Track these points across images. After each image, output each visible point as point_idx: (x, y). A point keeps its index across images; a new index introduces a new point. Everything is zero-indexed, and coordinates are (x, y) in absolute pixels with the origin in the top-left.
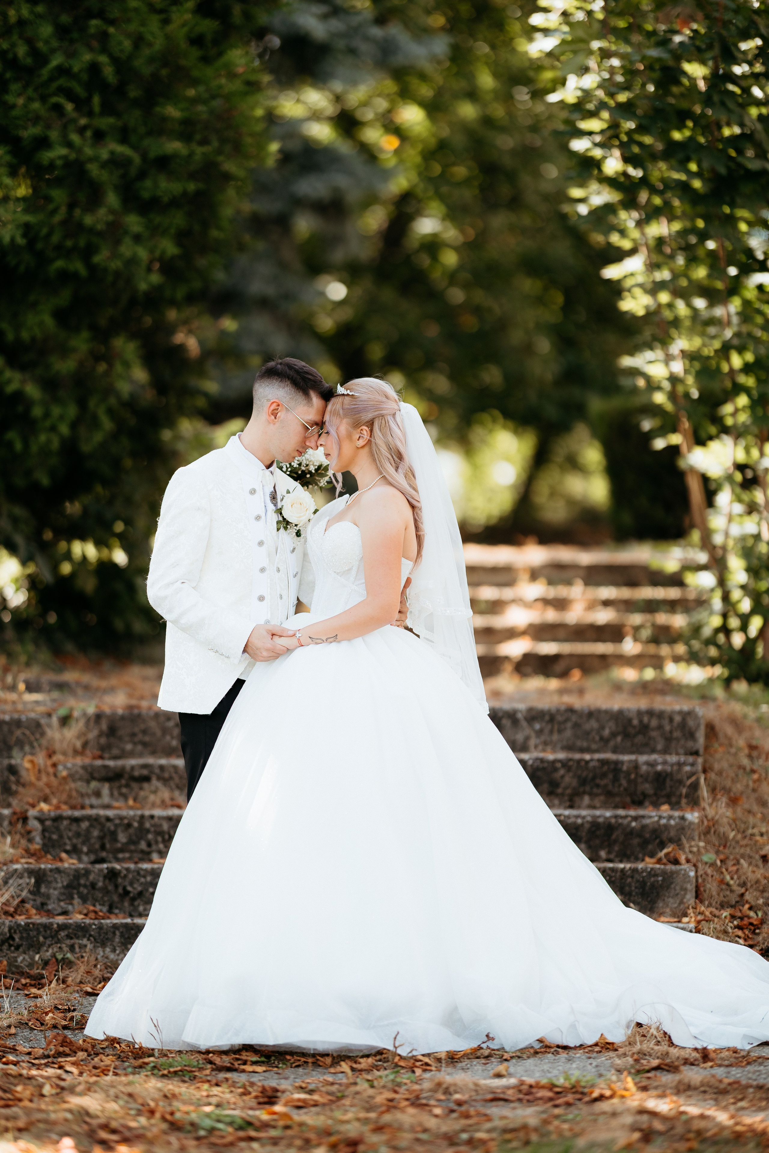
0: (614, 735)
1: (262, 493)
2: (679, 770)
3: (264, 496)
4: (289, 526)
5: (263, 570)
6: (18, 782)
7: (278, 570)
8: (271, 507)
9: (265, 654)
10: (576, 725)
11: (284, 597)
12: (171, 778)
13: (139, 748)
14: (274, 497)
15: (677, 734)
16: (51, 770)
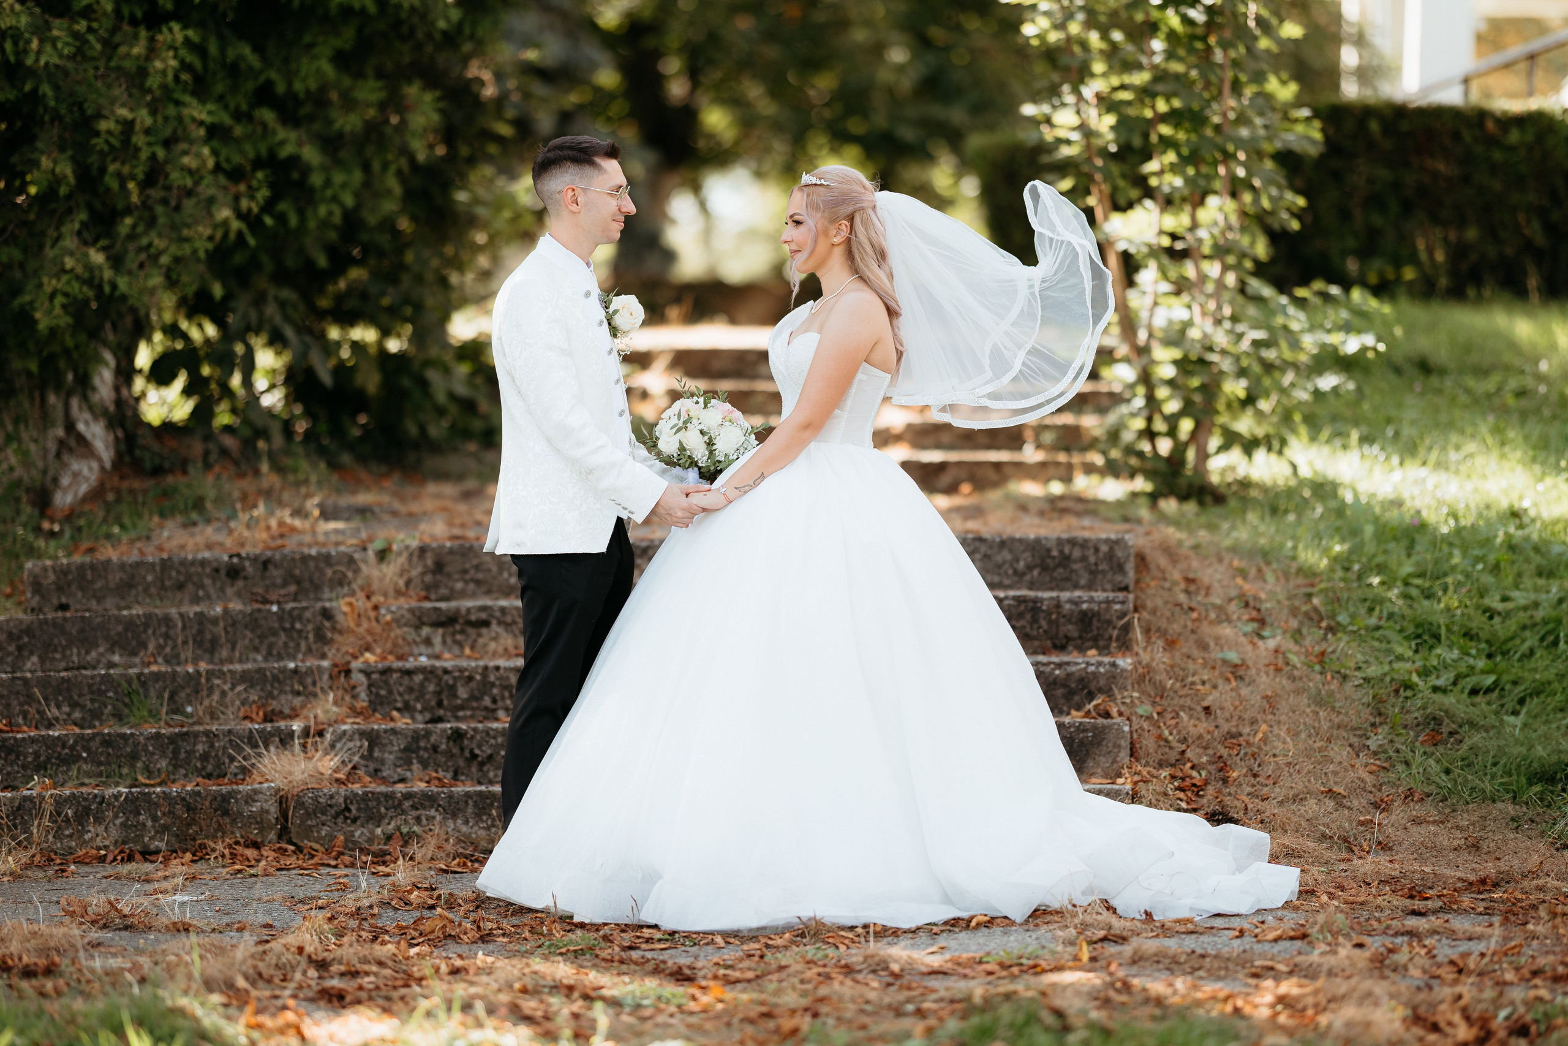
0: (1030, 568)
2: (1108, 609)
5: (617, 382)
6: (334, 629)
13: (472, 587)
15: (1103, 566)
16: (372, 614)
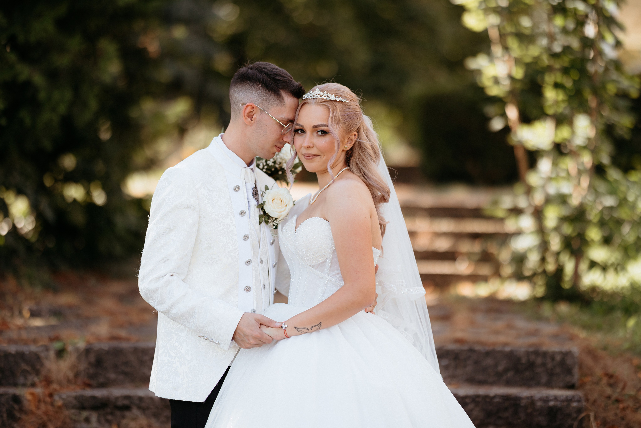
0: (506, 370)
1: (245, 190)
2: (568, 405)
3: (247, 192)
4: (270, 221)
5: (248, 262)
6: (22, 410)
7: (262, 262)
8: (253, 202)
9: (252, 341)
10: (476, 362)
11: (267, 287)
12: (148, 408)
13: (121, 377)
14: (255, 193)
15: (558, 370)
16: (48, 399)
